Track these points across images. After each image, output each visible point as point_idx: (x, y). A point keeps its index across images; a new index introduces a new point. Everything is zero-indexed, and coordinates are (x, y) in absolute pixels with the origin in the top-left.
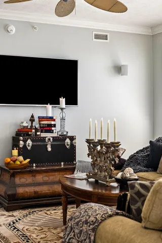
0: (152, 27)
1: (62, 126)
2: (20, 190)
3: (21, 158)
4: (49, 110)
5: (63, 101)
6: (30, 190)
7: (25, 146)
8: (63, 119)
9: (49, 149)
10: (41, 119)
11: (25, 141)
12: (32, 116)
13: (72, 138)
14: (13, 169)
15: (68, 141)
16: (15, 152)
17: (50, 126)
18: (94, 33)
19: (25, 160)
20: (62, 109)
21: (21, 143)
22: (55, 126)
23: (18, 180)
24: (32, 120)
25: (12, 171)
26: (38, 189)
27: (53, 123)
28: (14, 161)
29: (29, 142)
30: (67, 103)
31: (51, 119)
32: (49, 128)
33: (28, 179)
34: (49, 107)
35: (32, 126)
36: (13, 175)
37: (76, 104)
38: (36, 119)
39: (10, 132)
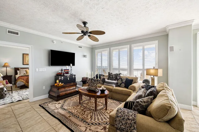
1: (71, 72)
2: (61, 94)
3: (61, 83)
4: (67, 67)
5: (71, 65)
6: (64, 93)
7: (61, 79)
8: (71, 70)
9: (68, 79)
10: (65, 70)
11: (61, 77)
12: (62, 69)
13: (75, 75)
14: (58, 87)
15: (74, 76)
16: (58, 81)
17: (68, 72)
18: (78, 46)
19: (62, 83)
20: (71, 67)
21: (60, 78)
22: (69, 72)
23: (60, 91)
24: (62, 70)
25: (58, 88)
26: (66, 92)
28: (58, 84)
29: (62, 78)
31: (68, 70)
32: (67, 73)
33: (63, 90)
35: (62, 72)
36: (58, 89)
37: (74, 65)
38: (63, 70)
39: (54, 74)
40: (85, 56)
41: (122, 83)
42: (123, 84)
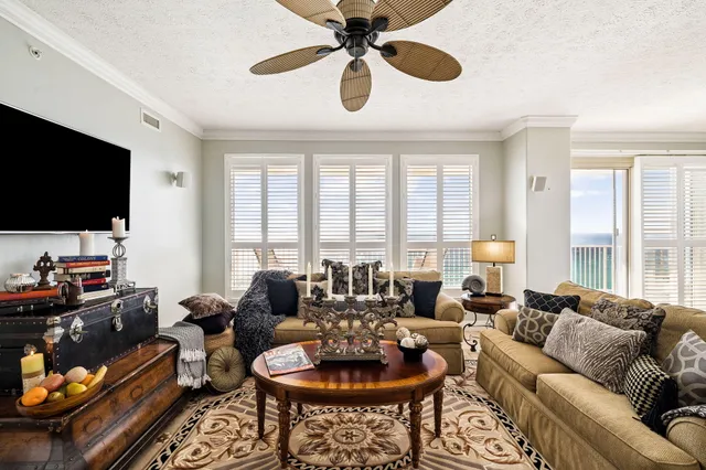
0: (205, 129)
3: (81, 372)
5: (119, 223)
7: (66, 337)
9: (120, 327)
11: (66, 325)
12: (45, 258)
13: (153, 293)
15: (147, 299)
18: (143, 111)
20: (117, 239)
21: (58, 331)
22: (108, 274)
24: (44, 266)
31: (102, 259)
32: (95, 282)
34: (88, 234)
35: (42, 282)
40: (174, 178)
41: (405, 300)
42: (409, 302)
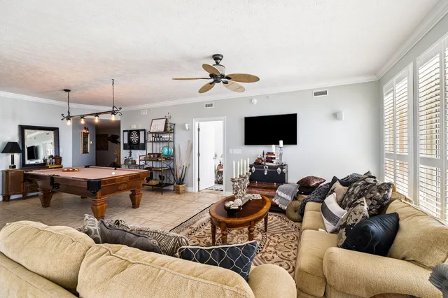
1: (281, 159)
4: (273, 148)
5: (281, 142)
8: (281, 155)
9: (266, 174)
10: (269, 153)
12: (263, 152)
15: (279, 169)
17: (272, 158)
18: (314, 92)
22: (275, 158)
27: (273, 156)
29: (254, 168)
30: (284, 144)
31: (274, 154)
32: (270, 160)
34: (274, 146)
35: (263, 158)
37: (296, 144)
